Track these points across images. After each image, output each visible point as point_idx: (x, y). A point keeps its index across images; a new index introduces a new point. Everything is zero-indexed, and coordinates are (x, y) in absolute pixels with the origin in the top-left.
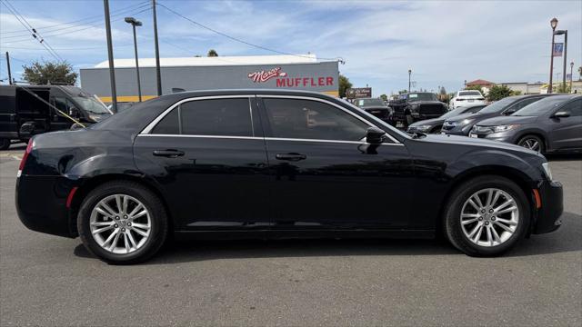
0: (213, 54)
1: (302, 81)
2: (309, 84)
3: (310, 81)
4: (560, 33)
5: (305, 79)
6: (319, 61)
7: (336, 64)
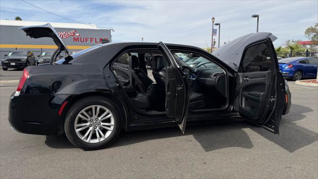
0: (18, 19)
1: (89, 40)
2: (94, 41)
3: (94, 40)
4: (217, 24)
5: (91, 38)
6: (99, 29)
7: (109, 31)
